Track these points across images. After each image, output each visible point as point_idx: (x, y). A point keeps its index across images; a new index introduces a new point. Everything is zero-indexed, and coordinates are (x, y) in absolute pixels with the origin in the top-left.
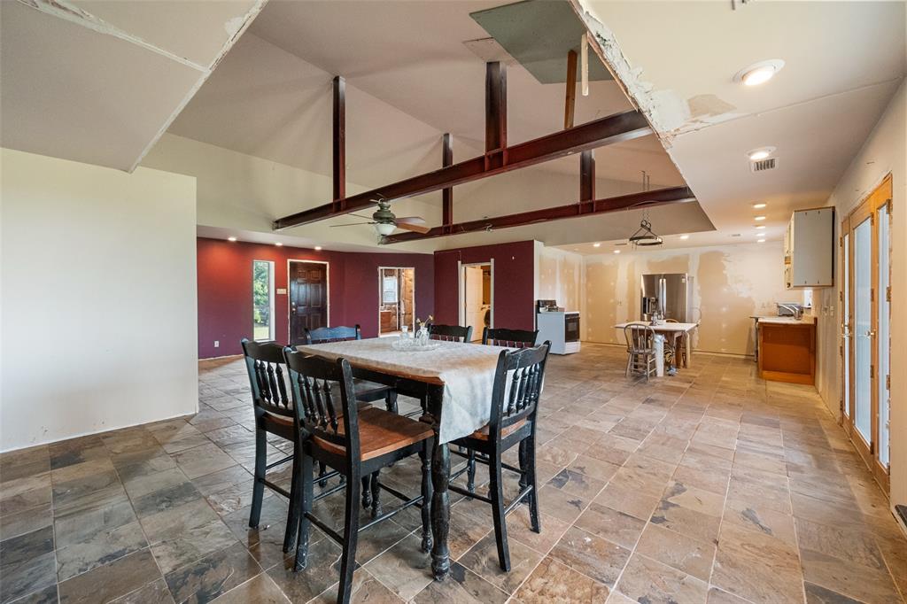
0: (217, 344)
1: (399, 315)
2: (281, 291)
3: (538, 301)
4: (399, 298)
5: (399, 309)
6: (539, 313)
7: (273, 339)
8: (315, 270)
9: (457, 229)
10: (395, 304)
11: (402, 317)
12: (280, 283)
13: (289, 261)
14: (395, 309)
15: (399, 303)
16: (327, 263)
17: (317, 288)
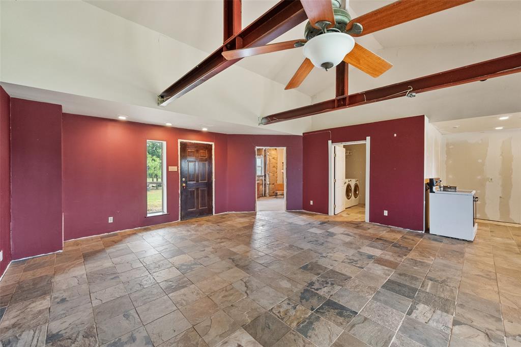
0: (111, 220)
1: (265, 185)
2: (173, 169)
3: (431, 180)
4: (265, 172)
5: (265, 180)
6: (432, 191)
7: (166, 212)
8: (202, 149)
9: (356, 100)
10: (262, 176)
11: (267, 186)
12: (171, 161)
13: (179, 141)
14: (262, 180)
15: (265, 176)
16: (213, 144)
17: (204, 165)
